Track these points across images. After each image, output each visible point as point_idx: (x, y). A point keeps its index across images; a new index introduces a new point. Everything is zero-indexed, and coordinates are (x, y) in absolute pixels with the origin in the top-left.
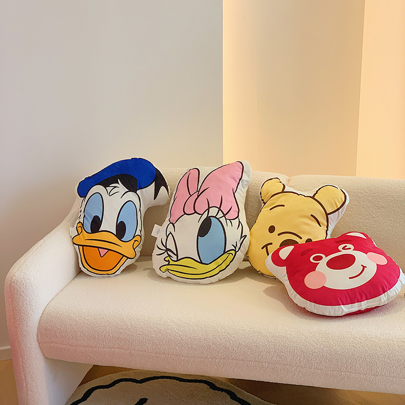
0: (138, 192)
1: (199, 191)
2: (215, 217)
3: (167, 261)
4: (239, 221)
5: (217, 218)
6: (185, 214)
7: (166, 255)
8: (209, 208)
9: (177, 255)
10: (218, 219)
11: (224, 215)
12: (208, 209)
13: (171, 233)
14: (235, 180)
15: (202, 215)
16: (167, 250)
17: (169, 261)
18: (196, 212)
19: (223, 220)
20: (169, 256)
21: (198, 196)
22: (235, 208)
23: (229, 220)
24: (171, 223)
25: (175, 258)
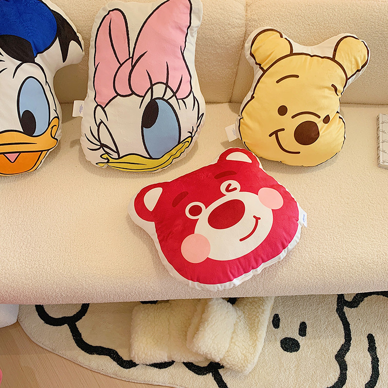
0: (37, 60)
1: (132, 58)
2: (162, 99)
3: (105, 159)
4: (194, 97)
5: (164, 100)
6: (118, 94)
7: (101, 151)
8: (152, 85)
9: (118, 152)
10: (166, 101)
11: (175, 94)
12: (151, 88)
13: (102, 122)
14: (182, 31)
15: (144, 97)
16: (103, 146)
17: (107, 159)
18: (133, 93)
19: (173, 101)
20: (107, 153)
21: (133, 67)
22: (186, 77)
23: (182, 99)
24: (98, 105)
25: (115, 155)
